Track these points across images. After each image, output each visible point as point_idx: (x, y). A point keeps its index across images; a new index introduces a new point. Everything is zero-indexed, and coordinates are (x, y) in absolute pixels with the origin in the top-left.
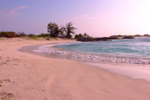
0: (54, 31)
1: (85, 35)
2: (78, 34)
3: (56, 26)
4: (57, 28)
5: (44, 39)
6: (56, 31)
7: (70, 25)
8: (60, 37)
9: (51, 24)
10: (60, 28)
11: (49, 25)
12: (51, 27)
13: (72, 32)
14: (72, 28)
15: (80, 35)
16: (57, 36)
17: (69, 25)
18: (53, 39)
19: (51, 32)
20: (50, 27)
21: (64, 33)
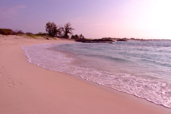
0: (52, 30)
1: (81, 36)
2: (74, 35)
3: (55, 25)
4: (55, 28)
5: (43, 38)
6: (54, 30)
7: (69, 25)
8: (58, 37)
9: (49, 24)
10: (58, 28)
11: (47, 24)
12: (50, 26)
13: (69, 33)
14: (70, 28)
15: (77, 36)
16: (55, 36)
17: (67, 26)
18: (52, 39)
19: (50, 31)
20: (48, 27)
21: (62, 33)
